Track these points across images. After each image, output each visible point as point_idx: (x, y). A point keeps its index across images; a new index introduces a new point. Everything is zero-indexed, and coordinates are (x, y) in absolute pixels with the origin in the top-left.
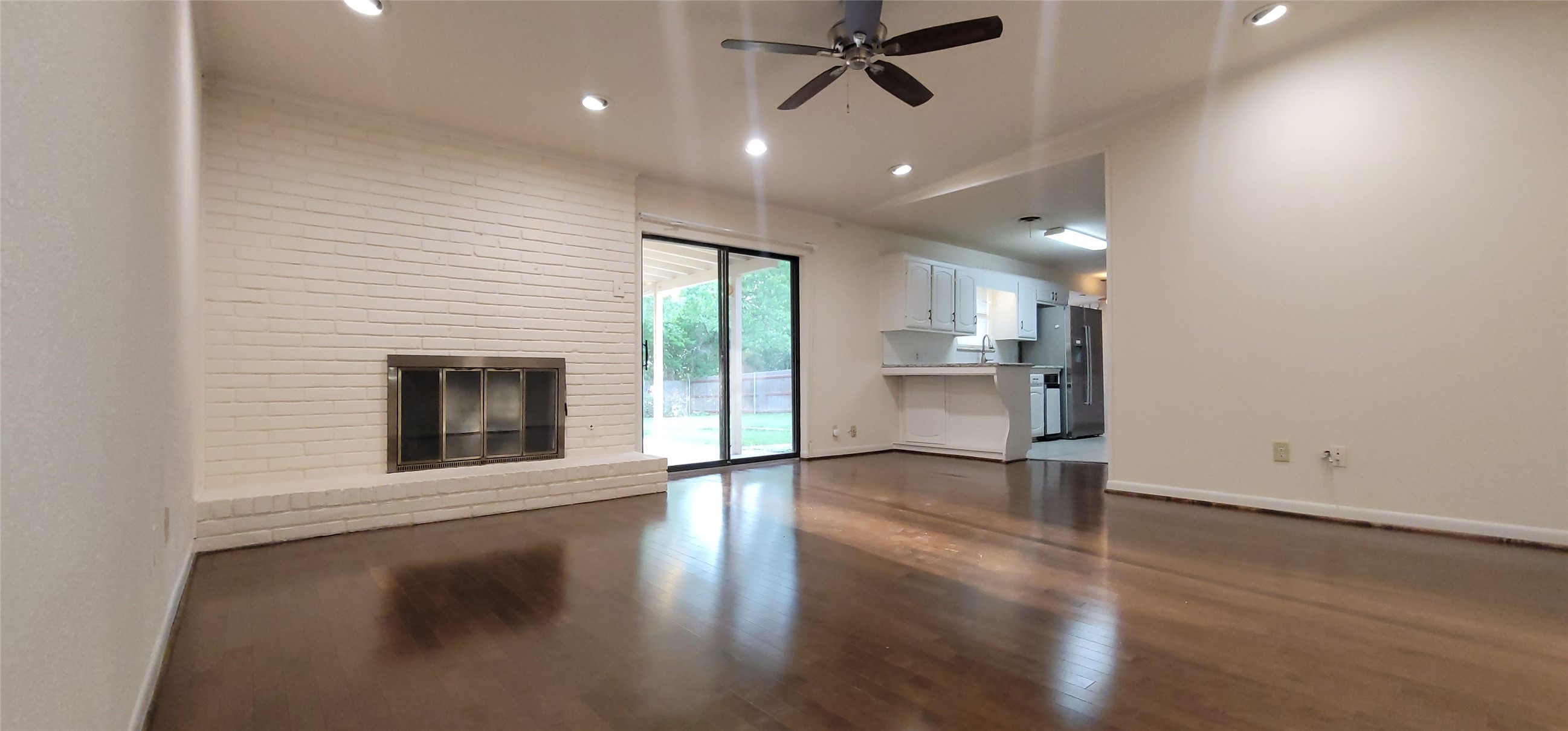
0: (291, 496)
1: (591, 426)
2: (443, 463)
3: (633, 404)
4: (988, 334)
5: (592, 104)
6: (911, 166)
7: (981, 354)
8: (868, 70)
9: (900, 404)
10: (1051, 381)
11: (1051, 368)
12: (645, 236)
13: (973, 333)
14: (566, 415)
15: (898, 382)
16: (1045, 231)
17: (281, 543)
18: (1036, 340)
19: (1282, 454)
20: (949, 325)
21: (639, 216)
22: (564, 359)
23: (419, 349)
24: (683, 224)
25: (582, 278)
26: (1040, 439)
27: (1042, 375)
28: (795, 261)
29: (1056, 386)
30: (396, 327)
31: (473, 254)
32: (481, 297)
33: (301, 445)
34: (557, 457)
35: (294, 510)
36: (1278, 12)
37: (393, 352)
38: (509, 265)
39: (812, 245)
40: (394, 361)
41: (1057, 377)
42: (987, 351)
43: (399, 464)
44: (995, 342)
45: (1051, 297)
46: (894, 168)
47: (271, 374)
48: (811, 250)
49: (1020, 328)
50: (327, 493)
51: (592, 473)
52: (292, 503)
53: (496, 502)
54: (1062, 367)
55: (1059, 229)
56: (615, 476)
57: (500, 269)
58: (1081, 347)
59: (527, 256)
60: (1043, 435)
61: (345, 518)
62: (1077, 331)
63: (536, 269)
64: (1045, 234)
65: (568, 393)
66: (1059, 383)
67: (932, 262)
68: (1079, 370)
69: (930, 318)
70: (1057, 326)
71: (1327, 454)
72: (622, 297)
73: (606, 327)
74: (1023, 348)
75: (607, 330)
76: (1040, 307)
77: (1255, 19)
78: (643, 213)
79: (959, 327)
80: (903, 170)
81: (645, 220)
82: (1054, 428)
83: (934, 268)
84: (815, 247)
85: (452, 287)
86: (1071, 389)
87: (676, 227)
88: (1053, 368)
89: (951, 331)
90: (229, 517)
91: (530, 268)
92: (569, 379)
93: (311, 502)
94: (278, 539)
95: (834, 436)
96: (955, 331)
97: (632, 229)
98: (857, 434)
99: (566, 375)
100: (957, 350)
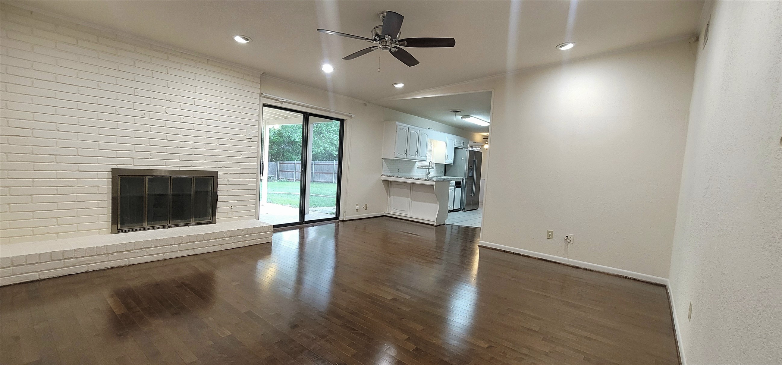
0: (51, 253)
1: (232, 206)
2: (145, 228)
3: (255, 195)
4: (431, 161)
5: (239, 40)
6: (404, 84)
7: (428, 169)
8: (390, 50)
9: (389, 194)
10: (458, 184)
11: (458, 179)
12: (264, 105)
13: (425, 161)
14: (218, 201)
15: (388, 184)
16: (462, 116)
17: (45, 279)
18: (453, 164)
19: (550, 235)
20: (414, 157)
21: (261, 95)
22: (217, 171)
23: (132, 165)
24: (285, 101)
25: (229, 128)
26: (451, 211)
27: (454, 182)
28: (342, 121)
29: (460, 187)
30: (117, 153)
31: (165, 112)
32: (169, 137)
33: (55, 220)
34: (212, 223)
35: (53, 260)
36: (570, 46)
37: (115, 167)
38: (186, 119)
39: (351, 115)
40: (115, 172)
41: (461, 182)
42: (430, 169)
43: (118, 229)
44: (434, 164)
45: (461, 144)
46: (396, 84)
47: (34, 179)
48: (351, 117)
49: (446, 159)
50: (75, 250)
51: (233, 234)
52: (52, 257)
53: (178, 251)
54: (463, 178)
55: (469, 116)
56: (244, 235)
57: (181, 121)
58: (472, 169)
59: (197, 115)
60: (452, 209)
61: (87, 264)
62: (471, 162)
63: (202, 122)
64: (462, 118)
65: (219, 189)
66: (461, 185)
67: (409, 126)
68: (471, 178)
69: (406, 154)
70: (463, 159)
71: (567, 237)
72: (251, 139)
73: (241, 154)
74: (446, 169)
75: (242, 156)
76: (456, 148)
77: (561, 47)
78: (263, 94)
79: (419, 158)
80: (400, 86)
81: (265, 97)
82: (457, 207)
83: (410, 129)
84: (353, 116)
85: (151, 131)
86: (466, 188)
87: (282, 102)
88: (459, 178)
89: (415, 160)
90: (9, 267)
91: (199, 121)
92: (219, 182)
93: (65, 256)
94: (43, 277)
95: (356, 209)
96: (417, 160)
97: (257, 102)
98: (367, 209)
99: (218, 180)
100: (417, 168)
